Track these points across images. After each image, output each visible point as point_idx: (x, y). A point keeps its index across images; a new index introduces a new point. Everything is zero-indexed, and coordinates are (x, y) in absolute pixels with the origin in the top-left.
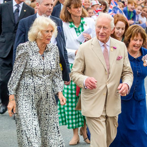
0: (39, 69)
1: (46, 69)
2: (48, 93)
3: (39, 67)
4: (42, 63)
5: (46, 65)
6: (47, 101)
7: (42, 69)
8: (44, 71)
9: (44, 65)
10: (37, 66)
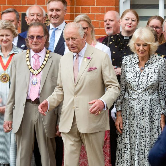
0: (132, 80)
1: (141, 81)
2: (143, 108)
3: (133, 79)
4: (138, 75)
5: (141, 78)
6: (143, 117)
7: (136, 81)
8: (138, 83)
9: (139, 77)
10: (131, 78)
